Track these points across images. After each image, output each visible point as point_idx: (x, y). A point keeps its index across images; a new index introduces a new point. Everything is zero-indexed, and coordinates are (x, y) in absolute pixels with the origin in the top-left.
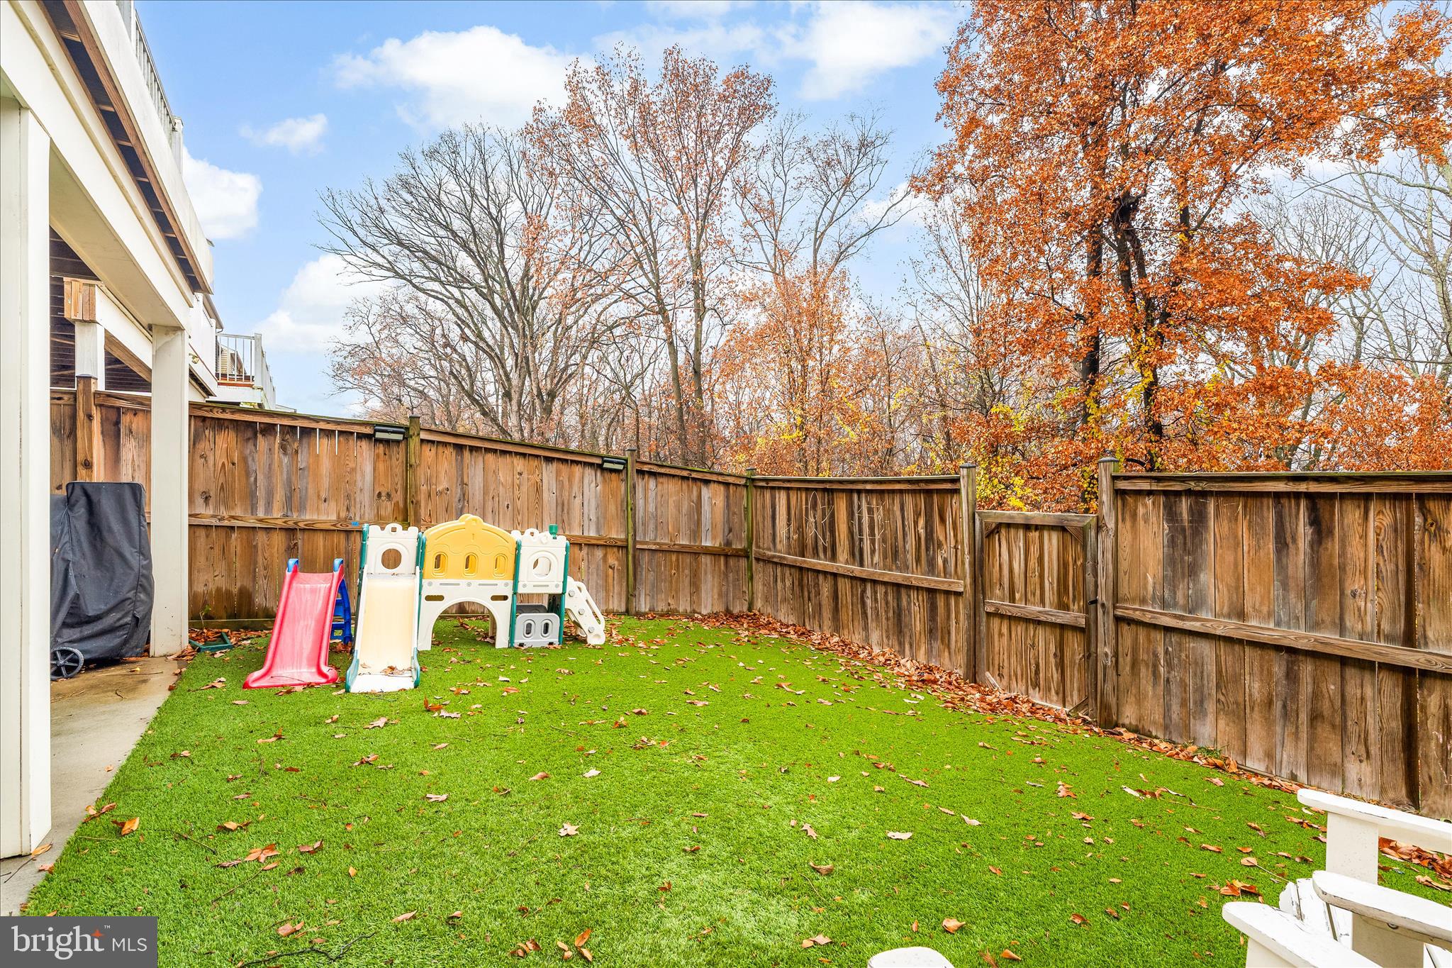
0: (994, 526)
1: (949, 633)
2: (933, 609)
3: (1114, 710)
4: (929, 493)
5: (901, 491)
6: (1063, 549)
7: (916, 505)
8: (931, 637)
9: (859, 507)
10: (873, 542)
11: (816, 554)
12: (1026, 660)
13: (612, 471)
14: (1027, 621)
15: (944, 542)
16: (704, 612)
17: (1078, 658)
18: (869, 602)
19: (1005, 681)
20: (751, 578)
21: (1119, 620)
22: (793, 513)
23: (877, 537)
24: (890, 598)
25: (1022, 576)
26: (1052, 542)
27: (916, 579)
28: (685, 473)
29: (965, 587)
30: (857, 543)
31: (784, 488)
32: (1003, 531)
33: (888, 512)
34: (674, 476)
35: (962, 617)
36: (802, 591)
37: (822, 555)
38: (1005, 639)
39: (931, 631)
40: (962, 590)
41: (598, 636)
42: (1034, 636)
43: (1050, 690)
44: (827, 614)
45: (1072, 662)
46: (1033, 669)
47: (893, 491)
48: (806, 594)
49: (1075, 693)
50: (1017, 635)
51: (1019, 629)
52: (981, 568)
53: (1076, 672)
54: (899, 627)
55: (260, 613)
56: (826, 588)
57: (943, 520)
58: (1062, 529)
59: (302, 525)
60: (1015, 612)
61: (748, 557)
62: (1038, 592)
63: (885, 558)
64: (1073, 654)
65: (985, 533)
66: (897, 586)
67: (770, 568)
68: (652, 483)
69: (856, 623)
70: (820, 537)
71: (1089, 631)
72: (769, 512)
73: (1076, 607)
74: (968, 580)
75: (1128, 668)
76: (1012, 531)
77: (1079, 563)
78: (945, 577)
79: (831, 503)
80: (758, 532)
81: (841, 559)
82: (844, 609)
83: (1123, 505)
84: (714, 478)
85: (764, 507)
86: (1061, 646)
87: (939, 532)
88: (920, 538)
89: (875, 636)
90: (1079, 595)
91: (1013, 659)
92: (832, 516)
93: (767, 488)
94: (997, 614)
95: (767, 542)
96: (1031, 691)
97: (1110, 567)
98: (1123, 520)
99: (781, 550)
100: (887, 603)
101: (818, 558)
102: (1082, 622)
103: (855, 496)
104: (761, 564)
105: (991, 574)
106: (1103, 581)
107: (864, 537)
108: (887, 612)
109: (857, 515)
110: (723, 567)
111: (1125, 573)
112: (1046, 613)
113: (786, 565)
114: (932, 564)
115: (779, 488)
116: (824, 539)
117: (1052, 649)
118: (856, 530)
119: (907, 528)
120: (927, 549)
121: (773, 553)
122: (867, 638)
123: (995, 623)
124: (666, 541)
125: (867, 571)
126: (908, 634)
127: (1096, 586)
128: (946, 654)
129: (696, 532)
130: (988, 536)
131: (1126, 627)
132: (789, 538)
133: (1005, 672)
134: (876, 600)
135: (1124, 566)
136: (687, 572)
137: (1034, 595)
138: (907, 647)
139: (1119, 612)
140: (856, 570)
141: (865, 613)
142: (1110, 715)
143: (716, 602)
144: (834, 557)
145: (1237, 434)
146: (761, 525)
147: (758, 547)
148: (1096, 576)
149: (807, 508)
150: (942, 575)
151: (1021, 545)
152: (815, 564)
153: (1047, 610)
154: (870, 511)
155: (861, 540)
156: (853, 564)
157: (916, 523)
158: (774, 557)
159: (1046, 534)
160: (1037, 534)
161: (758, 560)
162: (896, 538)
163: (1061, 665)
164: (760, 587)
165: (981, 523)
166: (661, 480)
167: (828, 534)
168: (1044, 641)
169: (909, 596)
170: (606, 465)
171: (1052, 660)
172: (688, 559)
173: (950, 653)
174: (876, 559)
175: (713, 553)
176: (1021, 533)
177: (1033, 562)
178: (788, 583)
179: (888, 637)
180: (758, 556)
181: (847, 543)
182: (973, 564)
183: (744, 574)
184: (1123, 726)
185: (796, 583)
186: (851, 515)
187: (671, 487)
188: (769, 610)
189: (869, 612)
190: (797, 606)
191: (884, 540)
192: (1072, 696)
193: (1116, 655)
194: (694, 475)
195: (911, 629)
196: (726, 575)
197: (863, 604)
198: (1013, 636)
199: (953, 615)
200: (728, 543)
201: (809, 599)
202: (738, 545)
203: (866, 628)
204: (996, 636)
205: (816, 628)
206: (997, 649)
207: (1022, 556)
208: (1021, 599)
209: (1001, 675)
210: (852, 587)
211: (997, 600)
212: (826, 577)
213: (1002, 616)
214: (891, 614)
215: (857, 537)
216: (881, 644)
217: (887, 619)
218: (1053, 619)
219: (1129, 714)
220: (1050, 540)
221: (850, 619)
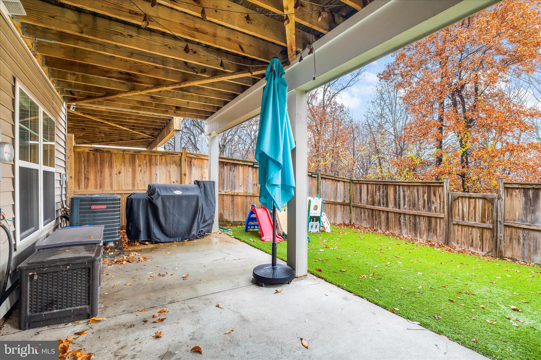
0: (457, 197)
1: (437, 230)
2: (430, 223)
3: (503, 253)
4: (429, 186)
5: (417, 186)
6: (484, 205)
7: (424, 190)
8: (429, 231)
9: (399, 190)
10: (404, 201)
11: (379, 204)
12: (468, 238)
13: (314, 177)
14: (469, 226)
15: (435, 202)
16: (338, 223)
17: (488, 238)
18: (402, 221)
19: (459, 245)
20: (351, 213)
21: (505, 226)
22: (369, 191)
23: (406, 200)
24: (411, 219)
25: (467, 213)
26: (480, 203)
27: (423, 213)
28: (333, 178)
29: (445, 216)
30: (398, 202)
31: (366, 183)
32: (460, 199)
33: (412, 192)
34: (330, 179)
35: (442, 225)
36: (373, 217)
37: (382, 205)
38: (460, 232)
39: (429, 230)
40: (443, 217)
41: (328, 229)
42: (471, 231)
43: (477, 247)
44: (383, 224)
45: (486, 239)
46: (471, 241)
47: (414, 186)
48: (374, 218)
49: (487, 248)
50: (464, 231)
51: (465, 229)
52: (451, 210)
53: (487, 242)
54: (415, 228)
55: (225, 221)
56: (383, 216)
57: (435, 195)
58: (484, 198)
59: (236, 194)
60: (464, 223)
61: (350, 206)
62: (473, 218)
63: (410, 206)
64: (487, 236)
65: (453, 199)
66: (415, 216)
67: (359, 210)
68: (324, 181)
69: (396, 227)
70: (381, 200)
71: (494, 229)
72: (359, 191)
73: (488, 222)
74: (446, 214)
75: (508, 240)
76: (464, 199)
77: (490, 209)
78: (435, 213)
79: (386, 189)
80: (354, 198)
81: (390, 206)
82: (391, 223)
83: (507, 192)
84: (341, 180)
85: (356, 189)
86: (482, 234)
87: (433, 199)
88: (425, 201)
89: (404, 231)
90: (490, 218)
91: (463, 238)
92: (387, 193)
93: (358, 183)
94: (458, 224)
95: (358, 200)
96: (469, 247)
97: (503, 210)
98: (507, 196)
99: (364, 203)
100: (410, 221)
101: (380, 206)
102: (491, 227)
103: (398, 187)
104: (355, 208)
105: (455, 212)
106: (500, 215)
107: (401, 200)
108: (410, 224)
109: (398, 193)
110: (343, 209)
111: (508, 212)
112: (477, 224)
113: (366, 208)
114: (430, 209)
115: (363, 183)
116: (383, 200)
117: (479, 235)
118: (397, 197)
119: (419, 197)
120: (428, 204)
121: (359, 204)
122: (401, 232)
123: (456, 227)
124: (328, 200)
125: (402, 210)
126: (419, 230)
127: (497, 216)
128: (435, 236)
129: (336, 197)
130: (454, 200)
131: (508, 228)
132: (367, 200)
133: (460, 242)
134: (405, 220)
135: (507, 210)
136: (333, 210)
137: (472, 218)
138: (418, 235)
139: (505, 224)
140: (397, 210)
141: (400, 224)
142: (502, 254)
143: (341, 220)
144: (387, 206)
145: (501, 166)
146: (355, 195)
147: (353, 202)
148: (497, 212)
149: (376, 191)
150: (434, 212)
151: (467, 203)
152: (379, 208)
153: (478, 223)
154: (404, 191)
155: (399, 201)
156: (396, 208)
157: (423, 196)
158: (361, 206)
159: (477, 200)
160: (474, 200)
161: (353, 207)
162: (415, 201)
163: (482, 240)
164: (354, 215)
165: (452, 196)
166: (326, 180)
167: (385, 198)
168: (476, 233)
169: (420, 219)
170: (313, 175)
171: (478, 238)
172: (333, 206)
173: (437, 236)
174: (406, 207)
175: (340, 204)
176: (467, 199)
177: (472, 208)
178: (366, 214)
179: (410, 232)
180: (354, 205)
181: (393, 202)
182: (448, 209)
183: (349, 211)
184: (507, 258)
185: (370, 214)
186: (395, 192)
187: (329, 182)
188: (358, 223)
189: (402, 224)
190: (370, 222)
191: (409, 201)
192: (486, 249)
193: (504, 236)
194: (336, 179)
195: (420, 229)
196: (344, 211)
197: (400, 221)
198: (463, 231)
199: (438, 224)
200: (344, 201)
201: (376, 219)
202: (347, 202)
203: (400, 229)
204: (456, 231)
205: (379, 228)
206: (456, 235)
207: (467, 207)
208: (466, 220)
209: (458, 243)
210: (395, 216)
211: (457, 219)
212: (383, 213)
213: (459, 225)
214: (412, 224)
215: (398, 200)
216: (407, 234)
217: (410, 226)
218: (480, 226)
219: (508, 254)
220: (479, 202)
221: (394, 226)
